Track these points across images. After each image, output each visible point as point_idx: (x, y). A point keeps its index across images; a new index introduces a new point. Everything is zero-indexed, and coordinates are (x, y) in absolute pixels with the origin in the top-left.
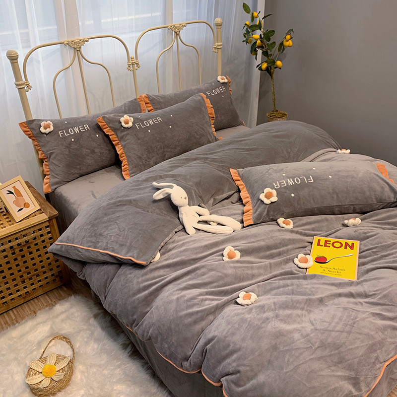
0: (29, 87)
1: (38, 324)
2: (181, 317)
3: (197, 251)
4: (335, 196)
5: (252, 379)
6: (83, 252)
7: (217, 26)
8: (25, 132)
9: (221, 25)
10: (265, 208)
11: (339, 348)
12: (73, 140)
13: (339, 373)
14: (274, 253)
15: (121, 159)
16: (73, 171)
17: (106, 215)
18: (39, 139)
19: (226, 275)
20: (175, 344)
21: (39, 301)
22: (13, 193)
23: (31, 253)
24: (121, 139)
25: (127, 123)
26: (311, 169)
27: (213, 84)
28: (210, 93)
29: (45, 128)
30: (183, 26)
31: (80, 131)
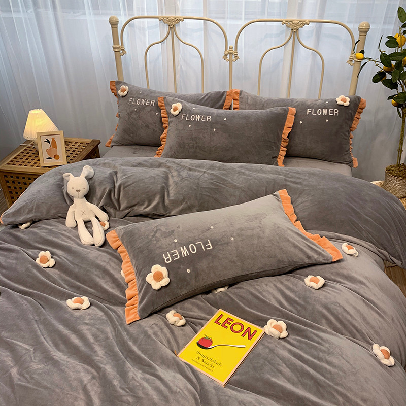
0: (124, 52)
7: (361, 32)
8: (111, 89)
12: (135, 110)
18: (119, 100)
22: (49, 143)
25: (175, 110)
26: (209, 229)
27: (327, 102)
28: (312, 111)
29: (121, 91)
30: (304, 24)
31: (145, 104)
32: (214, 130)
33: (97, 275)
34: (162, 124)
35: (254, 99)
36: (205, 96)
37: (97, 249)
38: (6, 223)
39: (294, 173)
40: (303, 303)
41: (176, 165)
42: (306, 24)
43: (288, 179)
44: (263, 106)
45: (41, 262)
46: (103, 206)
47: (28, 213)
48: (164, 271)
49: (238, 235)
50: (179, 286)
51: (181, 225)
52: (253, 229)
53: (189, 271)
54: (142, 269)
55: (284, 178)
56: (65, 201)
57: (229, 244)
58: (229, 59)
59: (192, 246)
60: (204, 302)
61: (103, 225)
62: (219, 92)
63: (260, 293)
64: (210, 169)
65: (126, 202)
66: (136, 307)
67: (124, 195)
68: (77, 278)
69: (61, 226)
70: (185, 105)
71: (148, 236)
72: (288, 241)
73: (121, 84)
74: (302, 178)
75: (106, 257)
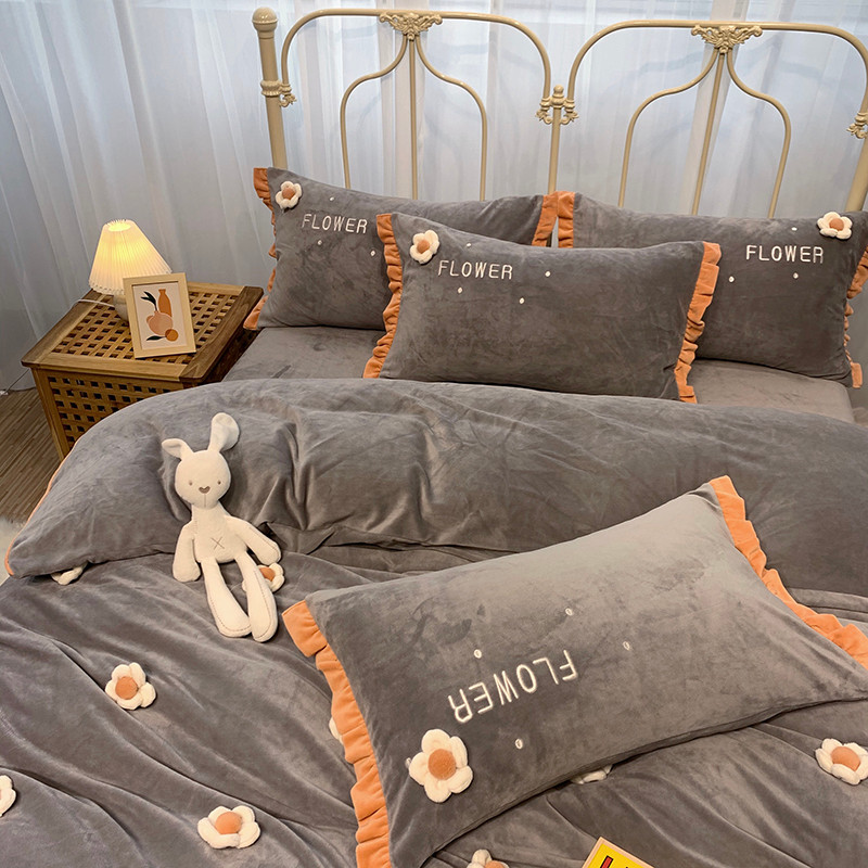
0: (290, 98)
8: (258, 189)
12: (319, 243)
15: (388, 327)
25: (422, 249)
26: (562, 617)
27: (795, 229)
28: (757, 250)
29: (284, 196)
30: (750, 33)
31: (343, 228)
32: (522, 301)
33: (269, 738)
34: (387, 280)
35: (612, 216)
36: (490, 210)
37: (260, 651)
38: (22, 573)
39: (742, 426)
40: (824, 829)
41: (440, 405)
42: (753, 33)
43: (728, 444)
44: (636, 236)
45: (118, 692)
46: (265, 523)
47: (76, 545)
48: (456, 747)
49: (642, 634)
50: (496, 787)
51: (486, 605)
52: (677, 615)
53: (519, 744)
54: (391, 734)
55: (718, 442)
56: (169, 506)
57: (622, 662)
58: (551, 117)
59: (524, 672)
60: (556, 819)
61: (269, 576)
62: (524, 199)
63: (707, 797)
64: (525, 415)
65: (323, 510)
66: (384, 845)
67: (319, 493)
68: (217, 742)
69: (162, 581)
70: (446, 236)
71: (400, 634)
72: (768, 643)
73: (280, 178)
74: (762, 444)
75: (287, 678)
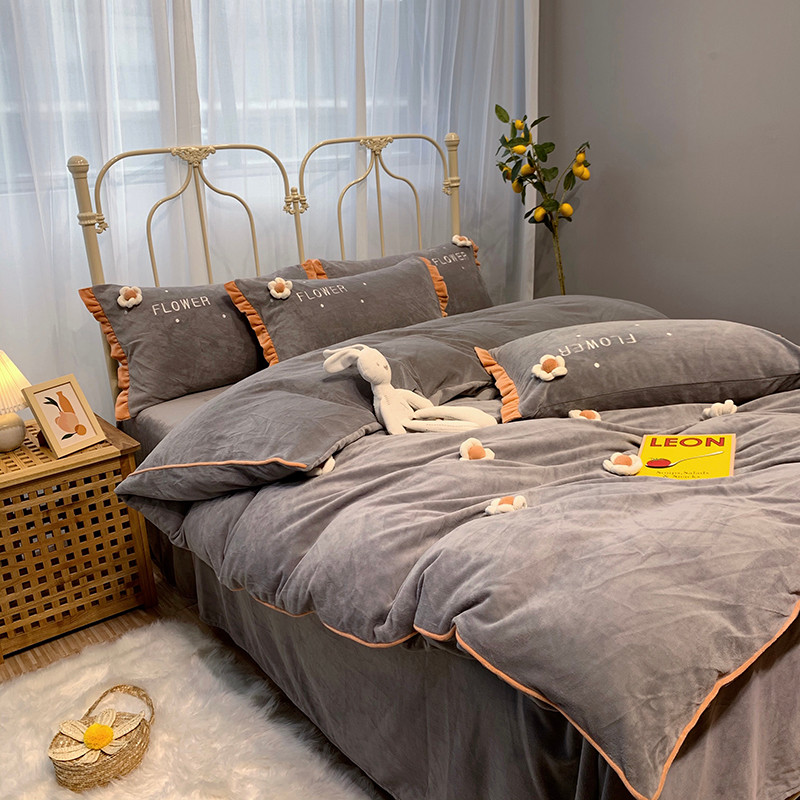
0: (103, 226)
1: (84, 667)
2: (372, 542)
3: (409, 451)
4: (681, 365)
5: (515, 607)
6: (184, 474)
7: (449, 146)
8: (89, 305)
9: (457, 145)
10: (543, 389)
11: (696, 556)
12: (177, 321)
13: (701, 596)
14: (562, 456)
15: (267, 358)
16: (175, 378)
17: (231, 407)
18: (115, 320)
19: (465, 481)
20: (361, 592)
21: (88, 636)
22: (55, 404)
23: (80, 525)
24: (268, 321)
25: (280, 289)
27: (445, 248)
28: (438, 260)
29: (126, 299)
30: (387, 141)
31: (191, 306)
32: (362, 301)
58: (293, 209)
